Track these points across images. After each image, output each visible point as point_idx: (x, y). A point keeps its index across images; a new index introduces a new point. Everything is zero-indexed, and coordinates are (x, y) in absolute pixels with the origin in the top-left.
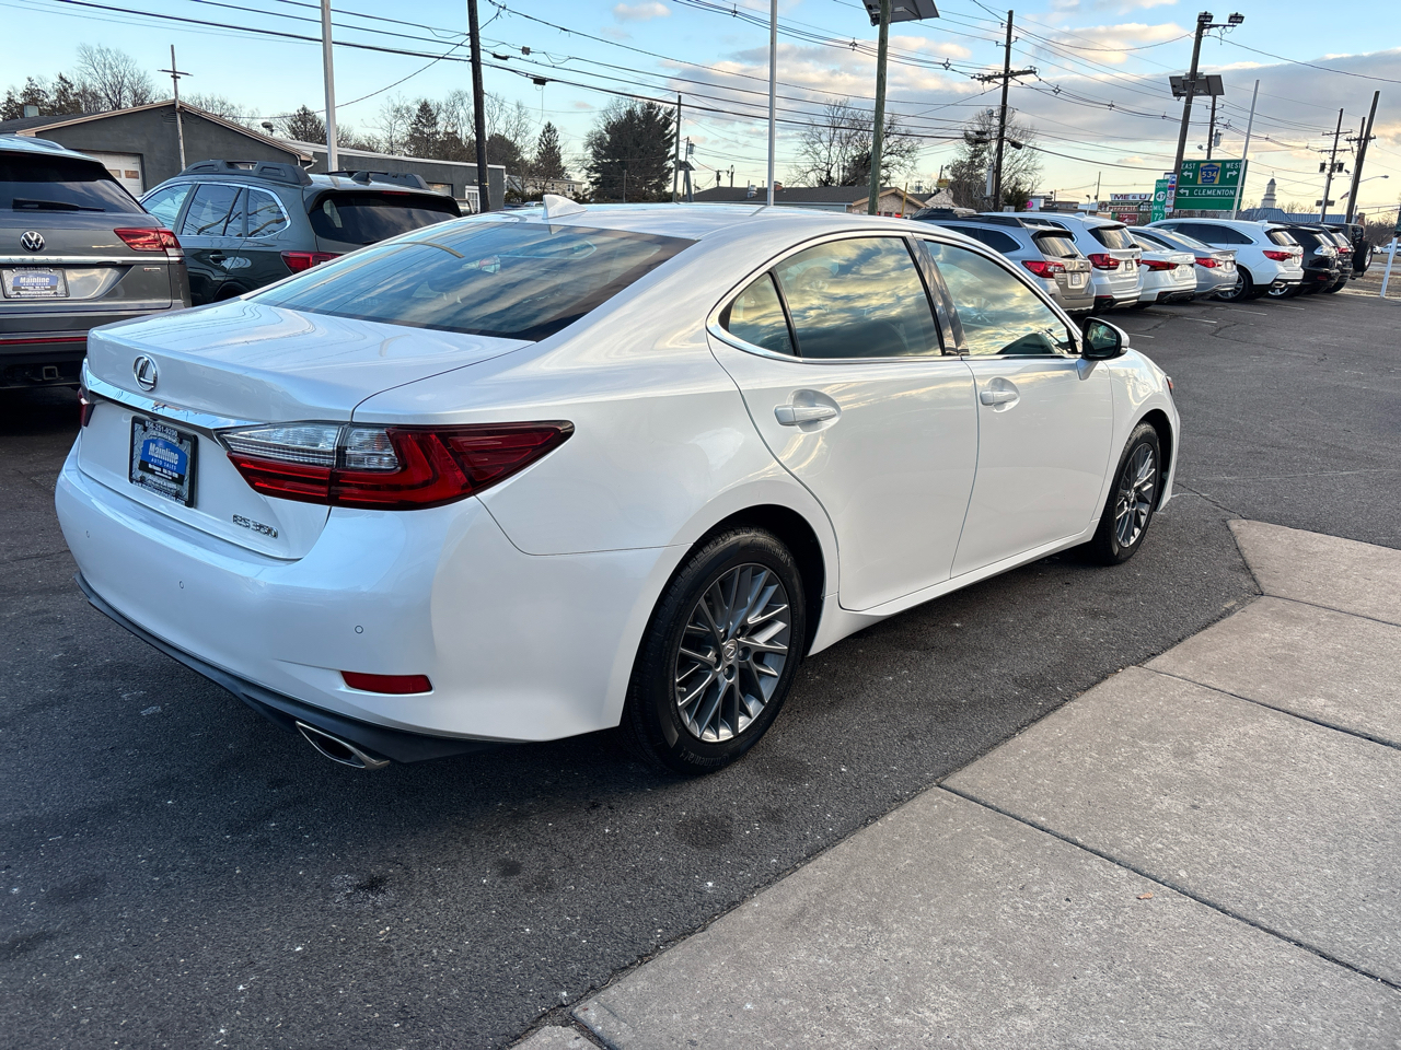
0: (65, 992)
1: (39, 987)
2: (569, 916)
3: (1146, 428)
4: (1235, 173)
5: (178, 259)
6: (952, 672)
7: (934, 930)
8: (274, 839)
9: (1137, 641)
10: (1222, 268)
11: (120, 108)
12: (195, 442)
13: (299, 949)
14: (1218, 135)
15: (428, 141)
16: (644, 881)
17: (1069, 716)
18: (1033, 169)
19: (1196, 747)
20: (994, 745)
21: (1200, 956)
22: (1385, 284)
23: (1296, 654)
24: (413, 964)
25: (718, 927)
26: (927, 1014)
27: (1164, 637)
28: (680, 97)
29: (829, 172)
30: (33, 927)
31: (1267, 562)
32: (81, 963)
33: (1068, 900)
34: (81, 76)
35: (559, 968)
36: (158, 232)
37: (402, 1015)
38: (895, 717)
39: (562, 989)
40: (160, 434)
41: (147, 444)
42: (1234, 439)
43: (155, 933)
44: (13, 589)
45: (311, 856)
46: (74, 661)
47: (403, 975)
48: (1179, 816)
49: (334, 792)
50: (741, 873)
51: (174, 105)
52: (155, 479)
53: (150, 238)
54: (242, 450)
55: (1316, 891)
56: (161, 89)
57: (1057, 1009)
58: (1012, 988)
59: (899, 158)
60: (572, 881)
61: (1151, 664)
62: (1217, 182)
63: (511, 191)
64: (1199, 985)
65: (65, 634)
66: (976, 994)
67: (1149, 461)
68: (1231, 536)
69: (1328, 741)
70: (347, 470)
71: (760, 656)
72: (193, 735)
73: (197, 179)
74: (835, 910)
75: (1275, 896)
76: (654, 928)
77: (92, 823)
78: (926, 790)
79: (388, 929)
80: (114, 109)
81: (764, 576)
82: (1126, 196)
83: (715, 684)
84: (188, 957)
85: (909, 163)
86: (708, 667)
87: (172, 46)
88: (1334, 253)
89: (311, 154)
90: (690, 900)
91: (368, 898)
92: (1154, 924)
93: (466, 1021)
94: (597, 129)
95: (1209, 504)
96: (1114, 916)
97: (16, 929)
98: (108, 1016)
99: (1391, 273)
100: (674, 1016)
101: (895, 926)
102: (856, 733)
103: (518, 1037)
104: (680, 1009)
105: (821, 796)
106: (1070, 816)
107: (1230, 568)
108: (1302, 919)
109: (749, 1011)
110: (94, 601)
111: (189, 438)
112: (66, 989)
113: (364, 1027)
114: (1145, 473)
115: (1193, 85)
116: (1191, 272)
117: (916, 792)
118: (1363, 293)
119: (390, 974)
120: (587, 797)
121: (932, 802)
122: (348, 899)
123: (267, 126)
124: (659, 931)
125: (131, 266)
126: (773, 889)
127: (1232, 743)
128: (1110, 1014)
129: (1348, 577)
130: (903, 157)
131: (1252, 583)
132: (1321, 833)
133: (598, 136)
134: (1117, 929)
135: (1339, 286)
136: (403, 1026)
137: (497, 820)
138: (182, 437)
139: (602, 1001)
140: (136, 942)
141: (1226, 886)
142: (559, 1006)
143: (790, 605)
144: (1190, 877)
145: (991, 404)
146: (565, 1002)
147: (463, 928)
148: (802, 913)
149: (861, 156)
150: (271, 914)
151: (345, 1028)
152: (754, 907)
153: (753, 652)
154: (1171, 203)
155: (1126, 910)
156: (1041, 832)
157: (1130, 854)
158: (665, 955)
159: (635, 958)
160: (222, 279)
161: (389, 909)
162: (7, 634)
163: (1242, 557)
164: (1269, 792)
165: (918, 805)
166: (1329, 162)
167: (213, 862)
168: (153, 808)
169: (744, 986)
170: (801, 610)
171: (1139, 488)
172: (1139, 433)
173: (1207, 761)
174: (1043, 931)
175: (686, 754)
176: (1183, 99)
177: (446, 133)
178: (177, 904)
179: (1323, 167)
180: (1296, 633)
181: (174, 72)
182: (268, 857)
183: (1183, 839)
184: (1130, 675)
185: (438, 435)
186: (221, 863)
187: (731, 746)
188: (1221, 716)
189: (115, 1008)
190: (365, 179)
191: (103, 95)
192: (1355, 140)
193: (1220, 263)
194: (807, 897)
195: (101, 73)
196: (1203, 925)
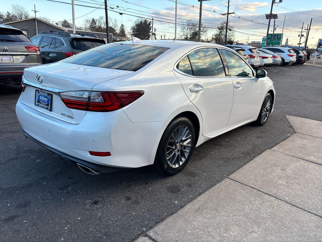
0: (23, 230)
1: (16, 229)
2: (143, 210)
3: (269, 94)
4: (280, 37)
5: (39, 54)
6: (227, 151)
7: (230, 212)
8: (71, 192)
9: (269, 143)
10: (278, 58)
11: (22, 19)
12: (52, 96)
13: (79, 219)
14: (276, 28)
15: (94, 28)
16: (161, 201)
17: (255, 161)
18: (234, 36)
19: (286, 168)
20: (239, 168)
21: (293, 218)
22: (314, 62)
23: (305, 146)
24: (107, 222)
25: (179, 212)
26: (232, 233)
27: (275, 143)
28: (153, 18)
29: (187, 36)
30: (14, 214)
31: (296, 125)
32: (26, 223)
33: (261, 205)
34: (12, 12)
35: (143, 223)
36: (35, 47)
37: (106, 235)
38: (215, 162)
39: (144, 228)
40: (43, 94)
41: (39, 96)
42: (284, 97)
43: (43, 215)
44: (3, 132)
45: (80, 196)
46: (19, 149)
47: (105, 225)
48: (284, 185)
49: (84, 180)
50: (183, 199)
51: (35, 19)
52: (41, 105)
53: (33, 49)
54: (64, 97)
55: (318, 202)
56: (32, 15)
57: (262, 231)
58: (251, 227)
59: (203, 33)
60: (143, 201)
61: (273, 149)
62: (276, 39)
63: (114, 40)
64: (294, 225)
65: (16, 143)
66: (243, 228)
67: (269, 102)
68: (287, 119)
69: (316, 167)
70: (91, 102)
71: (185, 147)
72: (49, 167)
73: (43, 35)
74: (206, 208)
75: (309, 203)
76: (164, 213)
77: (26, 188)
78: (225, 179)
79: (100, 213)
80: (20, 20)
81: (186, 128)
82: (254, 42)
83: (175, 154)
84: (52, 221)
85: (205, 34)
86: (174, 150)
87: (35, 5)
88: (303, 55)
89: (67, 30)
90: (172, 206)
91: (95, 206)
92: (282, 211)
93: (121, 236)
94: (133, 25)
95: (280, 112)
96: (272, 209)
97: (9, 214)
98: (34, 236)
99: (315, 60)
100: (171, 234)
101: (221, 211)
102: (206, 165)
103: (134, 240)
104: (173, 232)
105: (200, 180)
106: (259, 185)
107: (287, 127)
108: (316, 209)
109: (189, 233)
110: (25, 134)
111: (50, 95)
112: (23, 229)
113: (97, 238)
114: (268, 104)
115: (271, 16)
116: (271, 59)
117: (222, 179)
118: (309, 64)
119: (102, 224)
120: (145, 181)
121: (226, 182)
122: (90, 206)
123: (57, 24)
124: (165, 213)
125: (29, 55)
126: (191, 203)
127: (294, 167)
128: (274, 232)
129: (315, 129)
130: (204, 32)
131: (293, 130)
132: (317, 188)
133: (134, 27)
134: (273, 212)
135: (304, 62)
136: (106, 237)
137: (124, 187)
138: (48, 94)
139: (154, 231)
140: (39, 217)
141: (297, 201)
142: (143, 232)
143: (192, 135)
144: (289, 199)
145: (236, 88)
146: (145, 231)
147: (118, 213)
148: (199, 209)
149: (194, 32)
150: (72, 210)
151: (92, 238)
152: (187, 207)
153: (183, 146)
154: (266, 43)
155: (275, 207)
156: (253, 189)
157: (274, 194)
158: (167, 219)
159: (160, 220)
160: (49, 59)
161: (100, 208)
162: (2, 142)
163: (290, 124)
164: (304, 179)
165: (223, 182)
166: (300, 34)
167: (57, 197)
168: (41, 184)
169: (187, 226)
170: (194, 136)
171: (267, 108)
172: (267, 95)
173: (289, 172)
174: (256, 213)
175: (168, 171)
176: (269, 20)
177: (98, 26)
178: (49, 208)
179: (299, 36)
180: (305, 142)
181: (35, 11)
182: (70, 196)
183: (286, 190)
184: (268, 151)
185: (113, 94)
186: (58, 198)
187: (178, 169)
188: (291, 161)
189: (35, 234)
190: (83, 35)
191: (18, 16)
192: (306, 29)
193: (278, 57)
194: (200, 205)
195: (17, 11)
196: (293, 210)
